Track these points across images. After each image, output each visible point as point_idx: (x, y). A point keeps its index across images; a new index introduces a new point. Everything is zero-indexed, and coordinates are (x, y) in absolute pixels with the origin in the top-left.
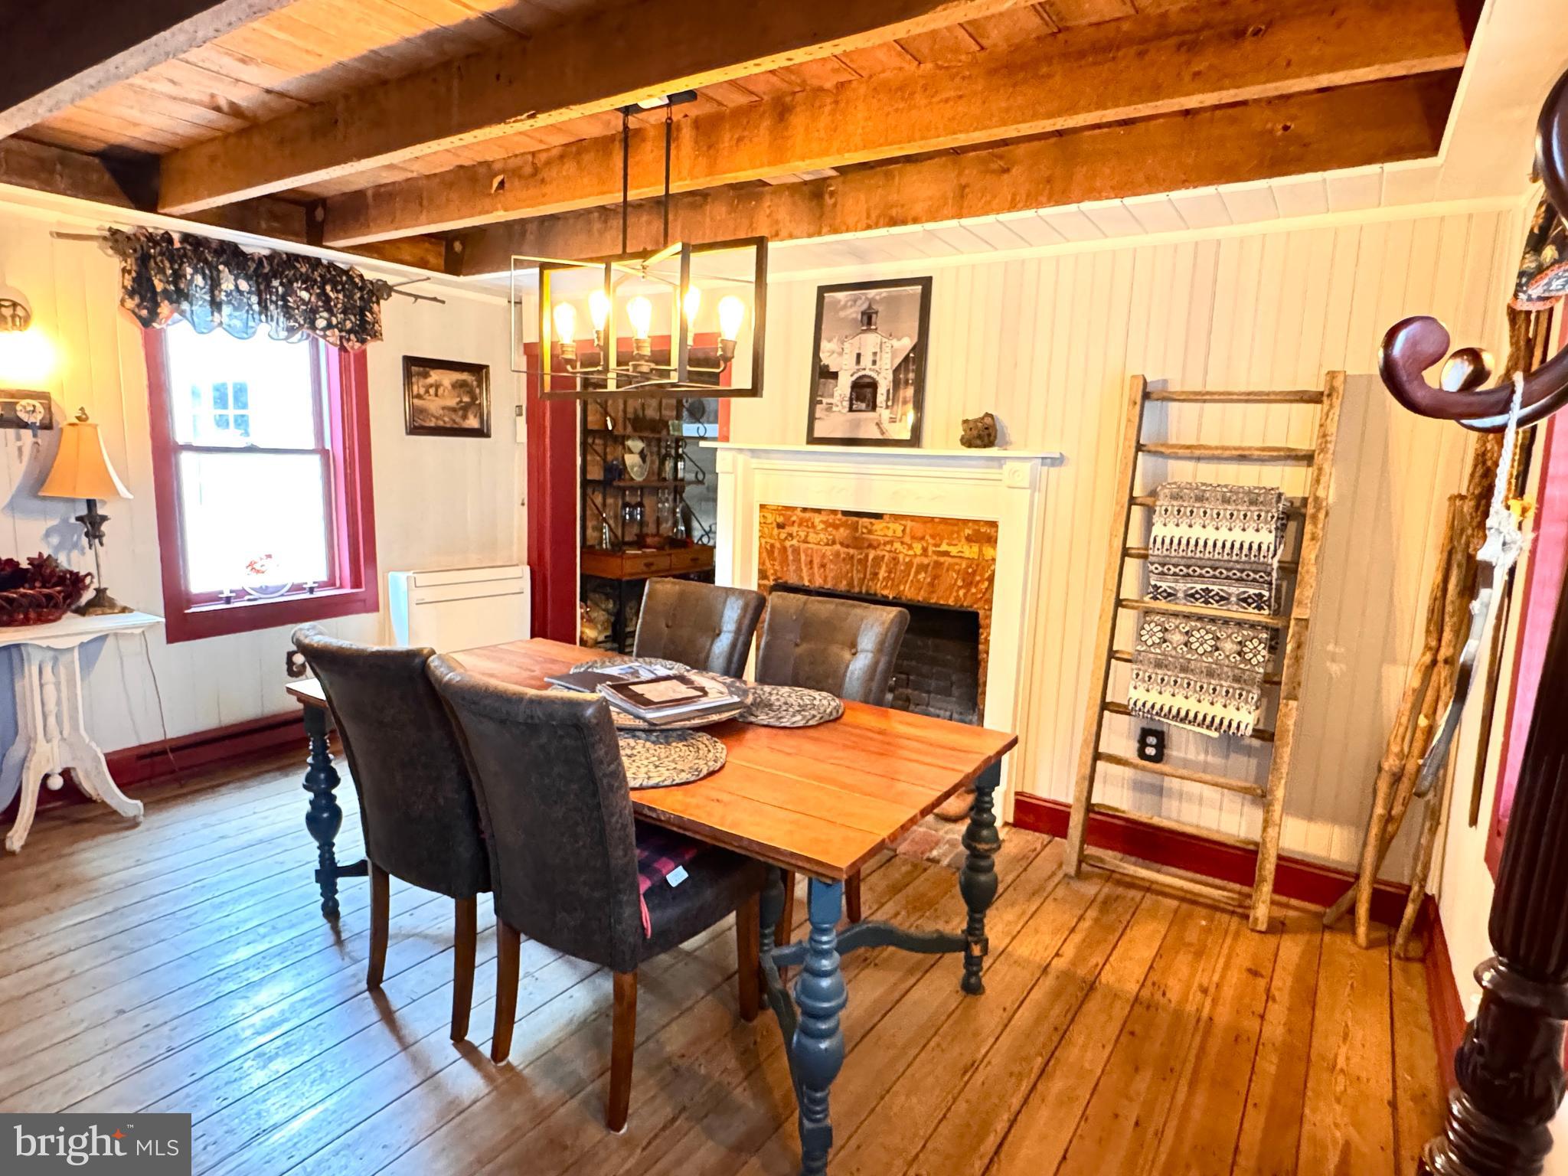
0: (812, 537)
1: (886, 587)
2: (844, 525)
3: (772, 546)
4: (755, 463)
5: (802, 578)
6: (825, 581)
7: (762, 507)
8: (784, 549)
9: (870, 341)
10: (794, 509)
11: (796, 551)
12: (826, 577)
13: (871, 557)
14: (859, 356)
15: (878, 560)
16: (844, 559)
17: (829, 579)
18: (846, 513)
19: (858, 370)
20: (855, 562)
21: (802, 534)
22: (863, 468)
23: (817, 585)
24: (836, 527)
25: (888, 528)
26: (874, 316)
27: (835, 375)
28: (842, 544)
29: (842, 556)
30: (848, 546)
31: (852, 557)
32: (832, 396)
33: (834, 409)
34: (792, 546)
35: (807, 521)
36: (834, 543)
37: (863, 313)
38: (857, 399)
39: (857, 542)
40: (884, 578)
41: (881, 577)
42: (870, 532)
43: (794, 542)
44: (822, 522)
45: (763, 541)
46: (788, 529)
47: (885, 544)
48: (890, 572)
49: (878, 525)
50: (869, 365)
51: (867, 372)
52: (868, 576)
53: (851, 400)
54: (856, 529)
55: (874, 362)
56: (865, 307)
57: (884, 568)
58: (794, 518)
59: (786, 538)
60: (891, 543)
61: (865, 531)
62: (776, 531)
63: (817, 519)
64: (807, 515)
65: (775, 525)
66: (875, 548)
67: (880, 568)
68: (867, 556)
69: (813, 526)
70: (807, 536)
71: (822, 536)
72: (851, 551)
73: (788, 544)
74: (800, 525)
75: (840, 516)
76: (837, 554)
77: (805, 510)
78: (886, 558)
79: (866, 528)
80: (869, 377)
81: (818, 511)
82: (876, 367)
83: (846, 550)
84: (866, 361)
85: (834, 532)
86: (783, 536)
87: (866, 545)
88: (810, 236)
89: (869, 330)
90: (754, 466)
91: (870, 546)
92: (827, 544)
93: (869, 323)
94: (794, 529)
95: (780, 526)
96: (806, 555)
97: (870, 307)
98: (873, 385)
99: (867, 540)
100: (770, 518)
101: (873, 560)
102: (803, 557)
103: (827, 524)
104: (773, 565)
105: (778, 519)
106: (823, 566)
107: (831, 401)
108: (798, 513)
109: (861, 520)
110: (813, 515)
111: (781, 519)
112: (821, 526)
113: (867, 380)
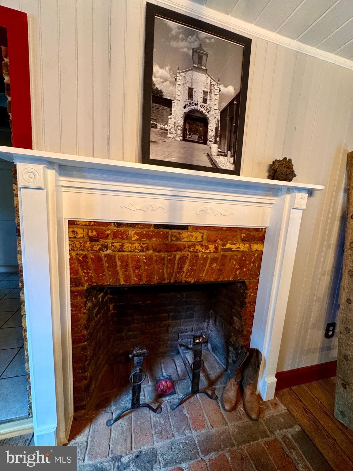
0: (127, 246)
2: (157, 235)
3: (85, 257)
5: (118, 280)
7: (71, 223)
8: (99, 259)
9: (201, 80)
10: (107, 224)
11: (111, 259)
12: (141, 276)
13: (178, 257)
14: (191, 91)
16: (156, 261)
17: (144, 276)
18: (157, 226)
19: (191, 104)
20: (166, 262)
21: (117, 245)
24: (149, 237)
25: (192, 236)
26: (204, 58)
27: (169, 103)
28: (155, 250)
29: (155, 258)
30: (159, 252)
31: (163, 259)
32: (166, 123)
33: (169, 135)
34: (106, 256)
35: (122, 234)
36: (147, 249)
37: (194, 50)
38: (190, 131)
39: (170, 248)
40: (188, 270)
41: (185, 269)
42: (178, 239)
43: (109, 252)
44: (136, 233)
45: (74, 254)
46: (102, 241)
47: (189, 247)
48: (192, 266)
49: (185, 234)
50: (201, 101)
51: (199, 108)
52: (175, 270)
53: (184, 130)
54: (167, 238)
55: (205, 101)
57: (187, 264)
58: (108, 232)
59: (100, 250)
60: (194, 246)
61: (174, 239)
62: (88, 244)
63: (131, 232)
64: (122, 229)
65: (87, 239)
66: (181, 250)
67: (185, 263)
68: (175, 257)
69: (128, 238)
70: (122, 246)
71: (137, 245)
72: (162, 254)
73: (102, 253)
74: (115, 237)
75: (152, 229)
76: (150, 258)
77: (119, 225)
78: (189, 257)
79: (175, 236)
80: (201, 113)
81: (133, 225)
82: (207, 105)
83: (157, 254)
84: (198, 97)
85: (148, 241)
86: (97, 247)
87: (175, 249)
89: (199, 69)
91: (178, 249)
92: (142, 251)
93: (200, 62)
94: (109, 241)
95: (92, 239)
96: (122, 262)
97: (200, 47)
98: (205, 121)
99: (176, 245)
100: (81, 233)
101: (180, 259)
102: (119, 263)
103: (141, 236)
104: (88, 273)
105: (90, 234)
106: (137, 268)
107: (166, 127)
108: (112, 227)
109: (170, 232)
110: (127, 229)
111: (94, 233)
112: (136, 237)
113: (199, 115)
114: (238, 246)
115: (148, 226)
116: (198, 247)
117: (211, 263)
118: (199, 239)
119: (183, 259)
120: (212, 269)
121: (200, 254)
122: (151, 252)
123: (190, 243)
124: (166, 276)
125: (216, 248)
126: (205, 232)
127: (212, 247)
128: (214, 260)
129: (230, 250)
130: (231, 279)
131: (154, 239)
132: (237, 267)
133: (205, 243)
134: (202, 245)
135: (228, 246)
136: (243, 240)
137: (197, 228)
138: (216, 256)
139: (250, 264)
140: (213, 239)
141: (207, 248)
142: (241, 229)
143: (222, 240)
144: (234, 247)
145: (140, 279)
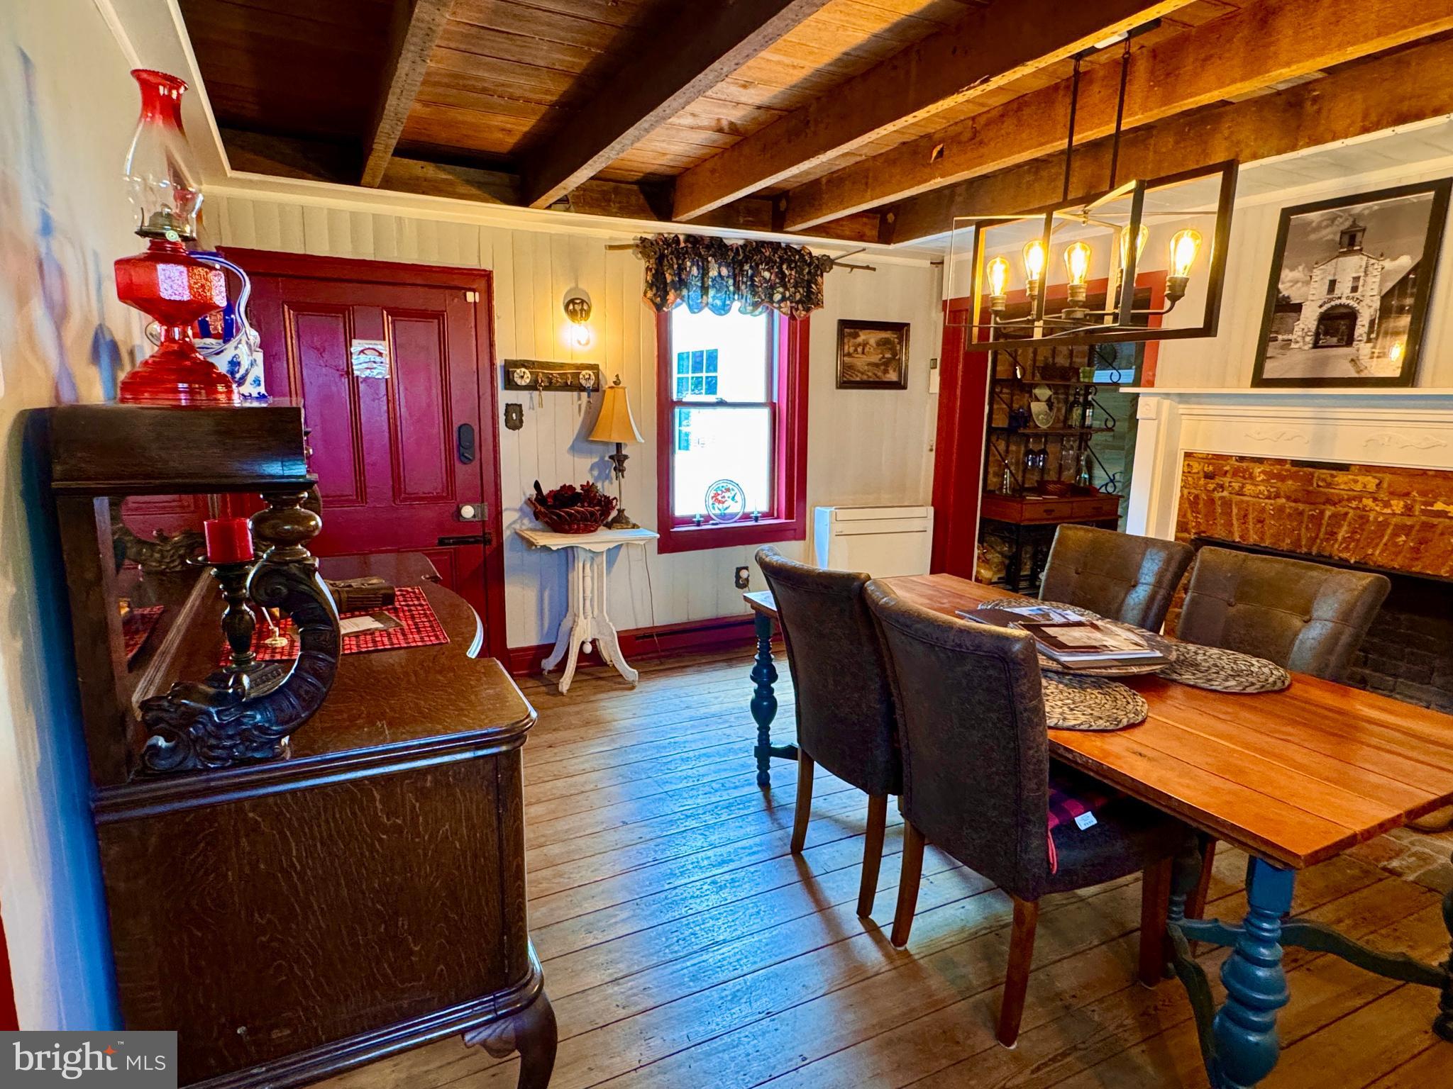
0: (1249, 488)
1: (1347, 548)
2: (1293, 476)
3: (1197, 497)
4: (1182, 408)
5: (1231, 533)
6: (1262, 539)
7: (1188, 455)
8: (1212, 501)
9: (1351, 265)
10: (1228, 457)
11: (1227, 504)
12: (1263, 533)
13: (1328, 513)
14: (1333, 284)
15: (1338, 519)
16: (1290, 515)
17: (1268, 535)
18: (1295, 463)
19: (1331, 300)
20: (1305, 519)
21: (1236, 486)
22: (1329, 412)
23: (1251, 541)
24: (1282, 478)
25: (1356, 482)
26: (1359, 235)
27: (1298, 308)
28: (1288, 498)
29: (1288, 510)
30: (1295, 501)
31: (1301, 513)
32: (1291, 332)
33: (1293, 346)
34: (1222, 498)
35: (1245, 471)
36: (1277, 496)
37: (1343, 233)
38: (1326, 334)
39: (1309, 496)
40: (1344, 538)
41: (1340, 537)
42: (1329, 485)
43: (1225, 494)
44: (1263, 472)
45: (1186, 491)
46: (1218, 480)
47: (1349, 500)
48: (1354, 532)
49: (1341, 478)
50: (1347, 291)
51: (1344, 301)
52: (1321, 535)
53: (1317, 334)
54: (1310, 482)
55: (1354, 289)
56: (1347, 224)
57: (1345, 528)
58: (1227, 468)
59: (1214, 490)
60: (1360, 499)
61: (1321, 484)
62: (1202, 482)
63: (1257, 470)
64: (1244, 465)
65: (1202, 474)
66: (1334, 504)
67: (1340, 526)
68: (1322, 512)
69: (1251, 477)
70: (1242, 487)
71: (1262, 488)
72: (1301, 506)
73: (1217, 495)
74: (1235, 474)
75: (1288, 466)
76: (1281, 509)
77: (1242, 459)
78: (1350, 515)
79: (1324, 480)
80: (1347, 306)
81: (1260, 461)
82: (1357, 295)
83: (1293, 504)
84: (1344, 289)
85: (1279, 484)
86: (1211, 487)
87: (1322, 500)
88: (1279, 153)
89: (1350, 252)
90: (1181, 411)
91: (1329, 501)
92: (1269, 498)
93: (1352, 242)
94: (1226, 480)
95: (1209, 476)
96: (1239, 509)
97: (1354, 224)
98: (1351, 316)
99: (1325, 494)
100: (1196, 467)
101: (1330, 517)
102: (1235, 511)
103: (1270, 475)
104: (1197, 517)
105: (1206, 469)
106: (1261, 521)
107: (1290, 337)
108: (1233, 462)
109: (1318, 472)
110: (1252, 465)
111: (1211, 468)
112: (1262, 477)
113: (1343, 310)
115: (1281, 462)
116: (1368, 502)
117: (1396, 534)
118: (1372, 488)
120: (1397, 545)
121: (1371, 515)
122: (1282, 500)
123: (1352, 494)
124: (1304, 542)
125: (1408, 508)
126: (1386, 476)
127: (1399, 505)
128: (1403, 529)
129: (1442, 514)
131: (1289, 482)
133: (1383, 495)
134: (1376, 500)
135: (1439, 506)
137: (1368, 469)
138: (1408, 522)
140: (1403, 490)
141: (1387, 505)
143: (1423, 493)
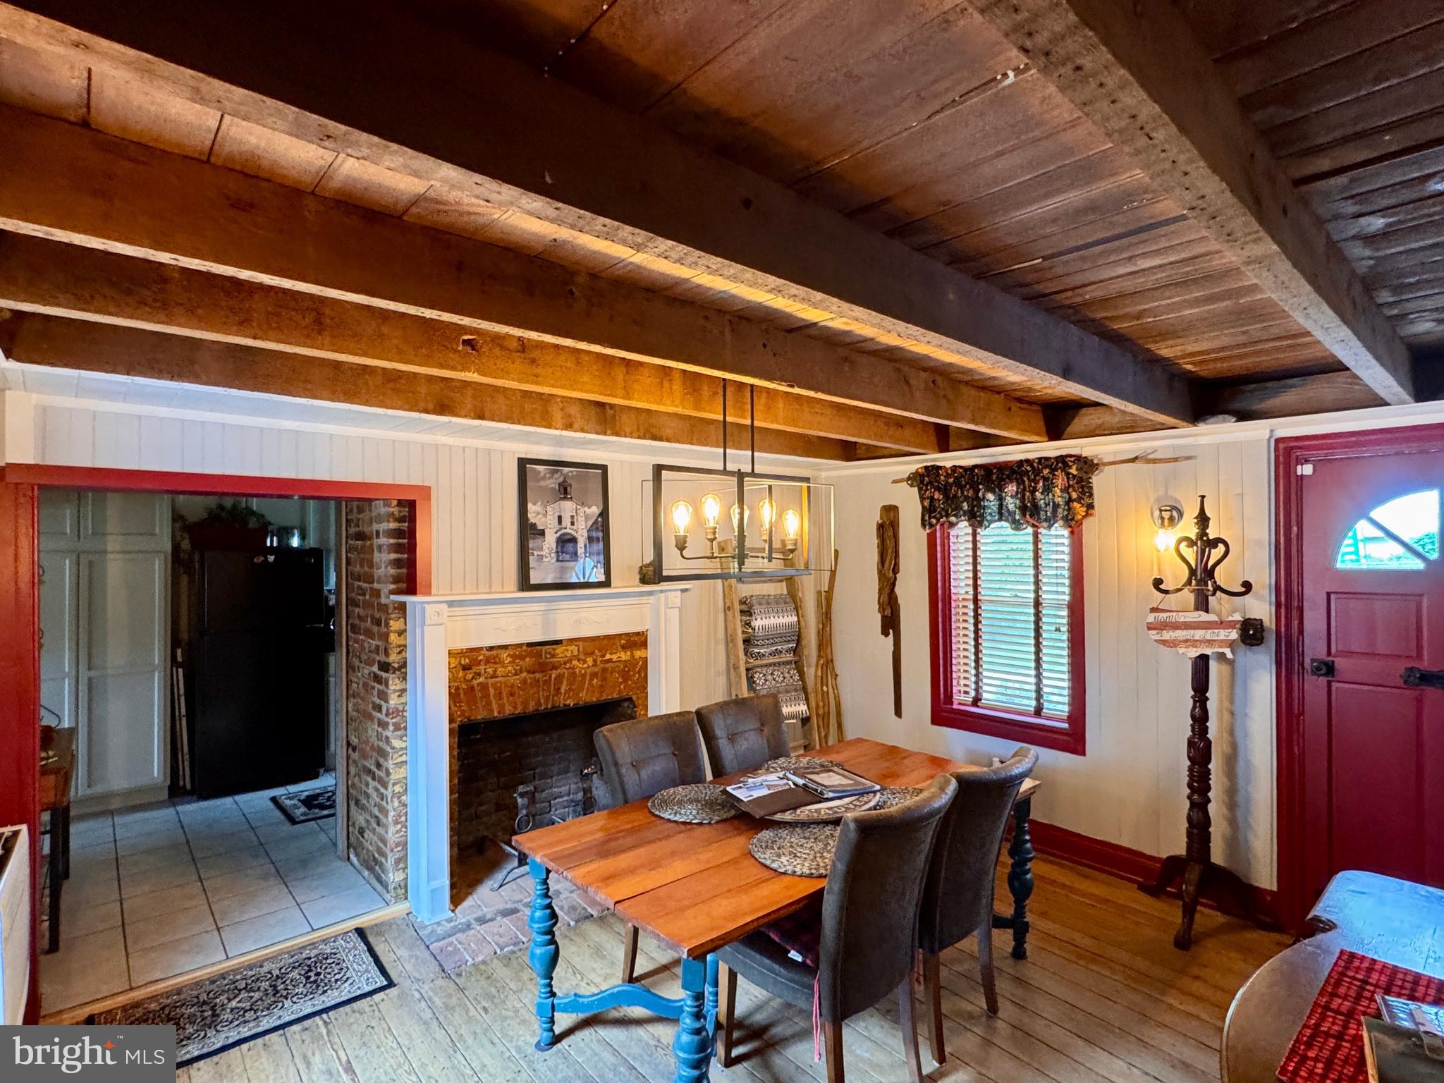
0: (500, 671)
1: (569, 697)
2: (529, 655)
3: (458, 688)
5: (492, 711)
7: (451, 653)
8: (471, 689)
9: (568, 507)
10: (481, 649)
11: (484, 687)
12: (515, 703)
13: (553, 676)
14: (560, 518)
16: (531, 684)
17: (519, 704)
18: (530, 645)
19: (561, 529)
20: (541, 683)
21: (490, 671)
22: (554, 606)
23: (507, 712)
24: (522, 658)
25: (567, 650)
26: (569, 488)
27: (542, 532)
28: (529, 672)
29: (529, 681)
30: (533, 673)
31: (538, 681)
32: (542, 549)
33: (545, 560)
34: (479, 684)
35: (495, 658)
36: (521, 672)
37: (560, 484)
38: (562, 552)
39: (543, 667)
41: (562, 691)
42: (553, 656)
43: (482, 679)
44: (508, 656)
46: (475, 669)
47: (565, 663)
48: (571, 684)
49: (560, 650)
50: (569, 525)
51: (568, 531)
52: (552, 693)
53: (557, 552)
54: (540, 656)
55: (573, 523)
56: (561, 480)
57: (565, 683)
58: (481, 658)
59: (472, 679)
60: (570, 661)
61: (548, 656)
62: (461, 674)
63: (504, 655)
64: (494, 652)
65: (459, 668)
66: (557, 669)
67: (562, 683)
68: (550, 677)
69: (501, 662)
70: (495, 671)
71: (510, 668)
72: (537, 675)
73: (475, 682)
74: (488, 661)
75: (525, 648)
76: (524, 681)
77: (491, 648)
78: (566, 675)
79: (549, 653)
80: (570, 534)
81: (505, 647)
82: (574, 527)
83: (532, 675)
84: (566, 521)
85: (521, 663)
86: (469, 676)
87: (549, 667)
89: (565, 498)
91: (555, 667)
92: (516, 674)
93: (566, 492)
94: (482, 667)
95: (466, 668)
96: (495, 690)
97: (565, 481)
98: (574, 540)
99: (551, 663)
100: (454, 662)
101: (555, 678)
102: (492, 691)
103: (514, 657)
104: (461, 706)
105: (463, 662)
106: (512, 695)
107: (541, 553)
108: (484, 652)
109: (544, 648)
110: (499, 651)
111: (467, 661)
112: (509, 659)
113: (569, 537)
114: (618, 655)
115: (520, 645)
116: (575, 662)
117: (591, 679)
118: (576, 653)
119: (559, 678)
120: (593, 686)
121: (577, 671)
122: (524, 674)
123: (566, 659)
124: (542, 701)
125: (595, 661)
126: (581, 644)
127: (590, 661)
128: (594, 675)
129: (610, 660)
130: (615, 696)
131: (528, 659)
132: (620, 680)
133: (582, 656)
134: (579, 660)
135: (608, 656)
136: (624, 648)
137: (571, 641)
138: (596, 670)
139: (634, 675)
140: (590, 650)
141: (585, 662)
142: (620, 635)
143: (599, 651)
144: (614, 657)
145: (515, 708)
